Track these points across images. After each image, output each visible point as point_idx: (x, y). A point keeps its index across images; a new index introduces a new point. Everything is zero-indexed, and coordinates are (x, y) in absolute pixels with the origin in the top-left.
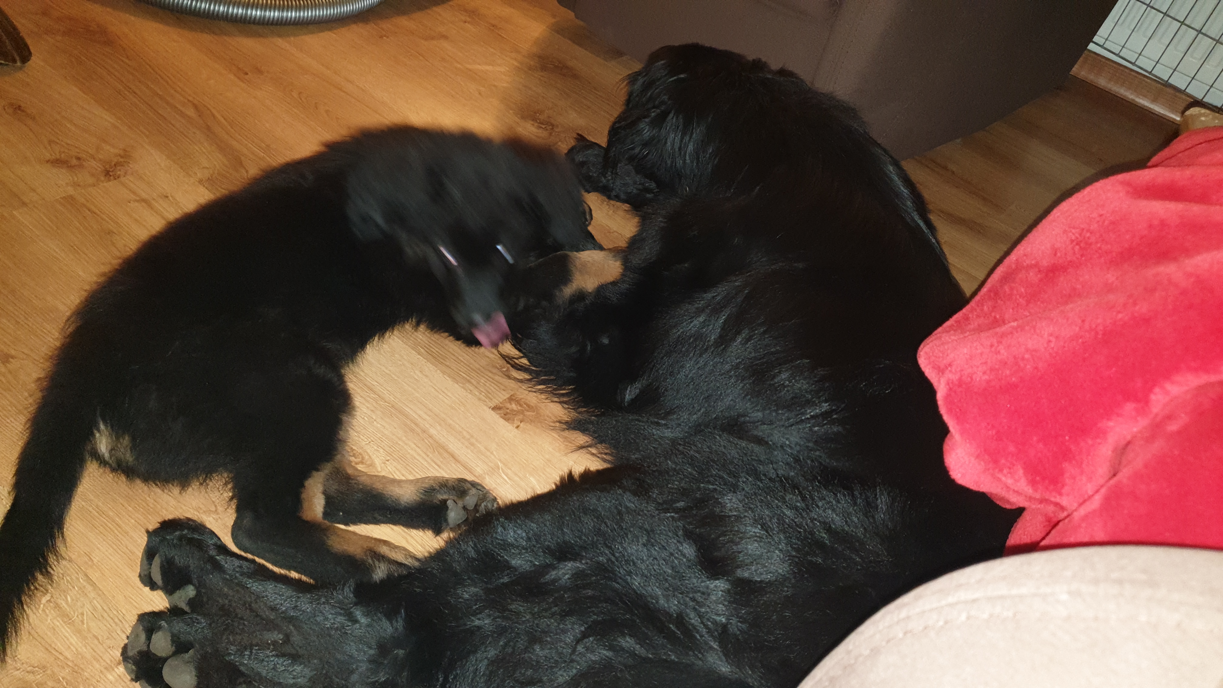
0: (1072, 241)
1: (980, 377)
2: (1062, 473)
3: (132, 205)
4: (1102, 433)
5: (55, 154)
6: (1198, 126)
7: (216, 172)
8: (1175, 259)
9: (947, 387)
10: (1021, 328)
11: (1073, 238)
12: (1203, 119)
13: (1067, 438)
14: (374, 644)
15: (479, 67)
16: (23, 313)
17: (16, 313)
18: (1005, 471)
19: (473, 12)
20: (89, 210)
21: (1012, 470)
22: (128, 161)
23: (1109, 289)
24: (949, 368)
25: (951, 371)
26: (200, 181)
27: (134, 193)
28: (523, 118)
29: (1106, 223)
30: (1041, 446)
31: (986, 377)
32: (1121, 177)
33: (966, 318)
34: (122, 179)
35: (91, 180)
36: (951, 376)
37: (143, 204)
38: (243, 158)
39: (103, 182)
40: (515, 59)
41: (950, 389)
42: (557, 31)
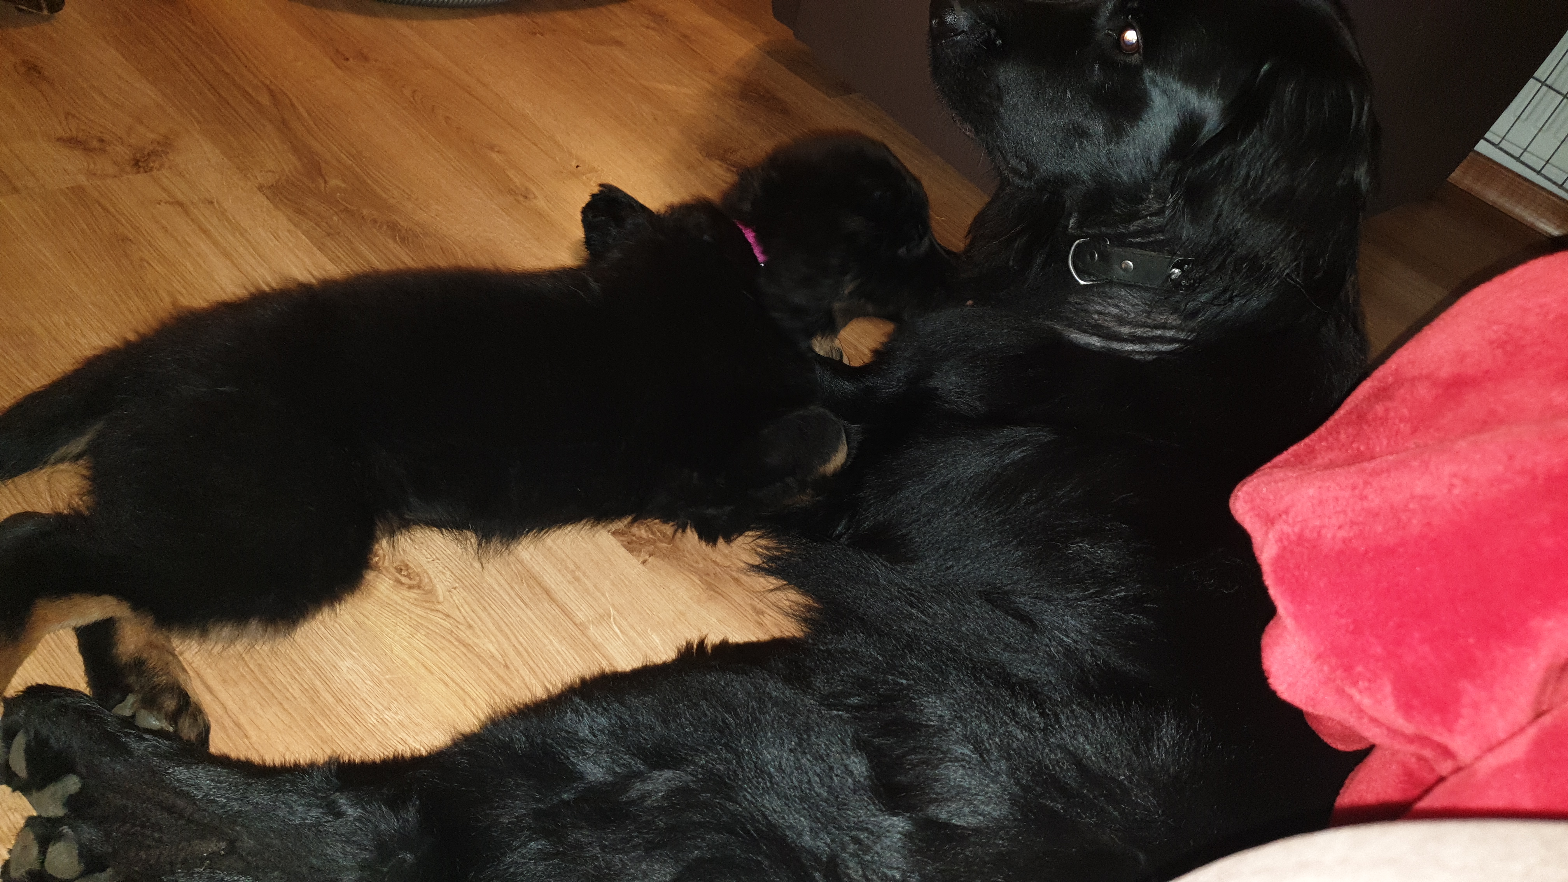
1: (1334, 532)
2: (1457, 697)
3: (163, 207)
5: (71, 131)
7: (284, 178)
9: (1279, 544)
10: (1404, 464)
11: (1494, 337)
13: (1472, 640)
14: (368, 844)
15: (658, 85)
18: (1361, 685)
19: (661, 16)
20: (102, 207)
22: (168, 151)
25: (1286, 522)
26: (260, 188)
27: (168, 192)
28: (709, 155)
29: (1552, 316)
34: (155, 172)
35: (111, 170)
37: (179, 209)
38: (323, 165)
39: (128, 173)
40: (708, 81)
42: (768, 53)
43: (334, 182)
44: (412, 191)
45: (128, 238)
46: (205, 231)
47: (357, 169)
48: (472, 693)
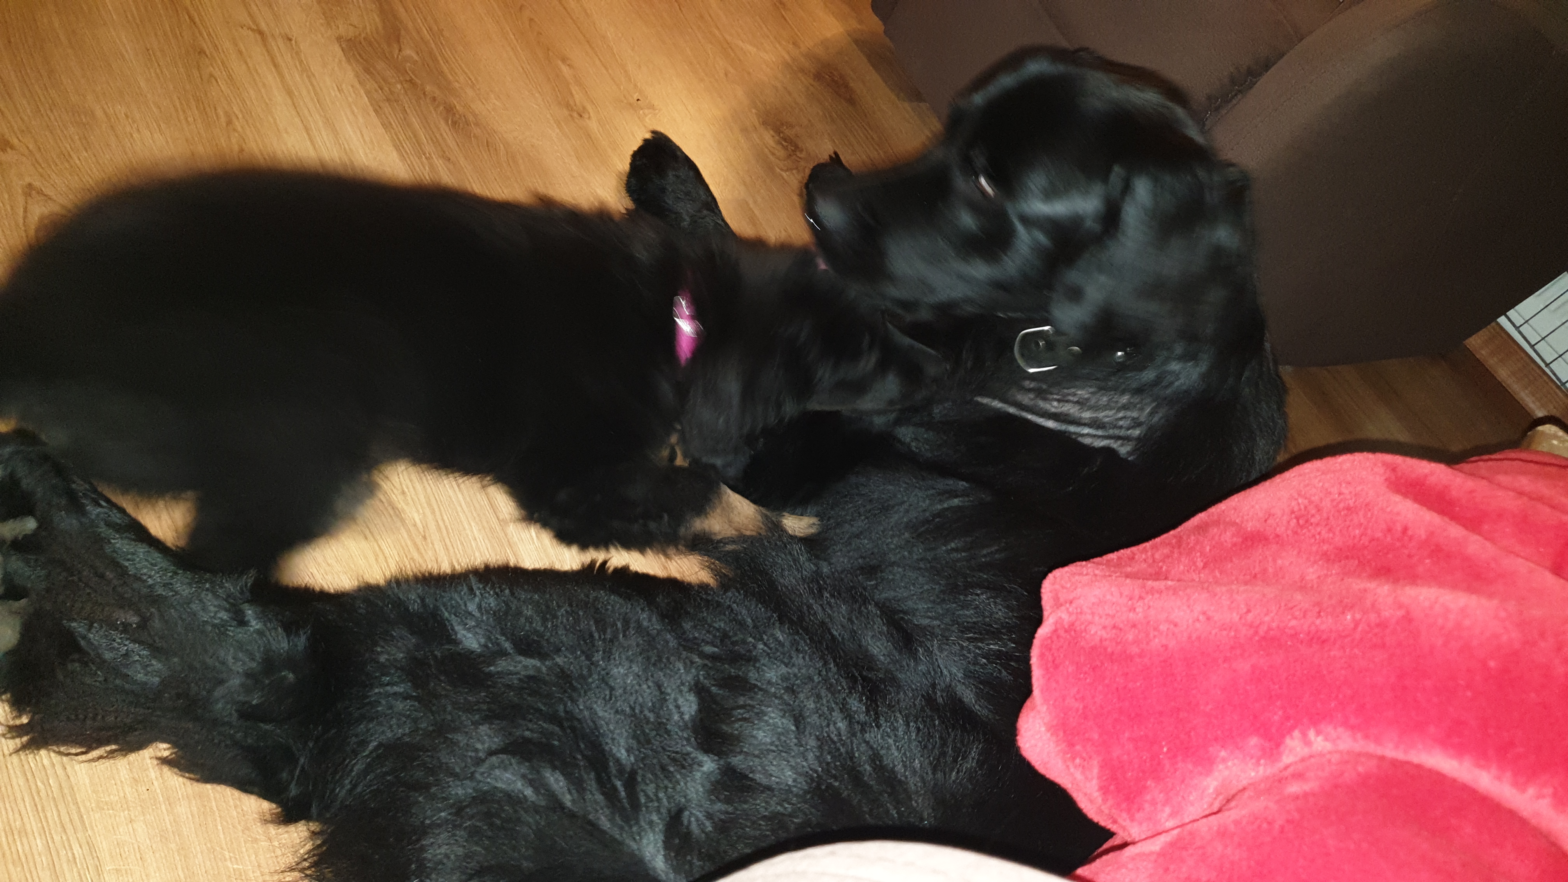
0: (1293, 512)
1: (1097, 632)
2: (1142, 790)
3: (245, 32)
4: (1207, 763)
6: (1544, 447)
7: (363, 35)
8: (1396, 581)
9: (1056, 625)
10: (1175, 591)
11: (1296, 509)
12: (1555, 442)
13: (1165, 749)
14: (258, 656)
15: (741, 43)
16: (50, 102)
17: (43, 99)
18: (1078, 761)
20: (190, 17)
21: (1086, 763)
23: (1302, 586)
24: (1068, 605)
25: (1067, 610)
26: (339, 39)
27: (254, 22)
28: (765, 123)
29: (1341, 505)
30: (1130, 746)
31: (1104, 634)
32: (1388, 458)
33: (1132, 558)
36: (1065, 616)
37: (258, 37)
38: (403, 32)
40: (788, 53)
41: (1055, 631)
42: (856, 42)
43: (408, 52)
44: (476, 79)
45: (205, 53)
46: (276, 66)
47: (433, 46)
48: (386, 552)
